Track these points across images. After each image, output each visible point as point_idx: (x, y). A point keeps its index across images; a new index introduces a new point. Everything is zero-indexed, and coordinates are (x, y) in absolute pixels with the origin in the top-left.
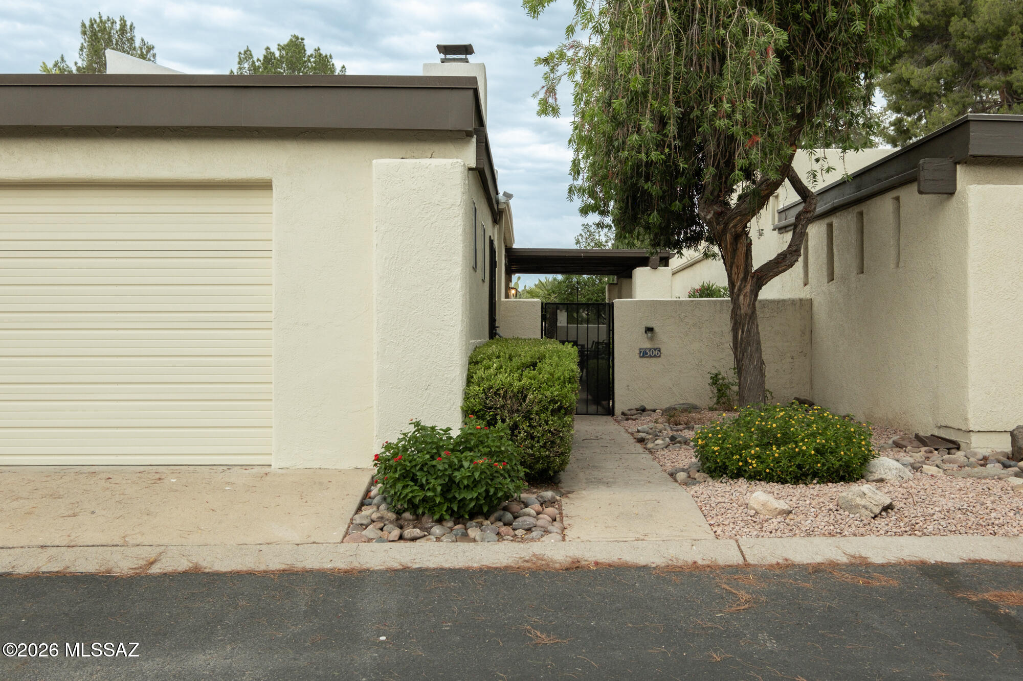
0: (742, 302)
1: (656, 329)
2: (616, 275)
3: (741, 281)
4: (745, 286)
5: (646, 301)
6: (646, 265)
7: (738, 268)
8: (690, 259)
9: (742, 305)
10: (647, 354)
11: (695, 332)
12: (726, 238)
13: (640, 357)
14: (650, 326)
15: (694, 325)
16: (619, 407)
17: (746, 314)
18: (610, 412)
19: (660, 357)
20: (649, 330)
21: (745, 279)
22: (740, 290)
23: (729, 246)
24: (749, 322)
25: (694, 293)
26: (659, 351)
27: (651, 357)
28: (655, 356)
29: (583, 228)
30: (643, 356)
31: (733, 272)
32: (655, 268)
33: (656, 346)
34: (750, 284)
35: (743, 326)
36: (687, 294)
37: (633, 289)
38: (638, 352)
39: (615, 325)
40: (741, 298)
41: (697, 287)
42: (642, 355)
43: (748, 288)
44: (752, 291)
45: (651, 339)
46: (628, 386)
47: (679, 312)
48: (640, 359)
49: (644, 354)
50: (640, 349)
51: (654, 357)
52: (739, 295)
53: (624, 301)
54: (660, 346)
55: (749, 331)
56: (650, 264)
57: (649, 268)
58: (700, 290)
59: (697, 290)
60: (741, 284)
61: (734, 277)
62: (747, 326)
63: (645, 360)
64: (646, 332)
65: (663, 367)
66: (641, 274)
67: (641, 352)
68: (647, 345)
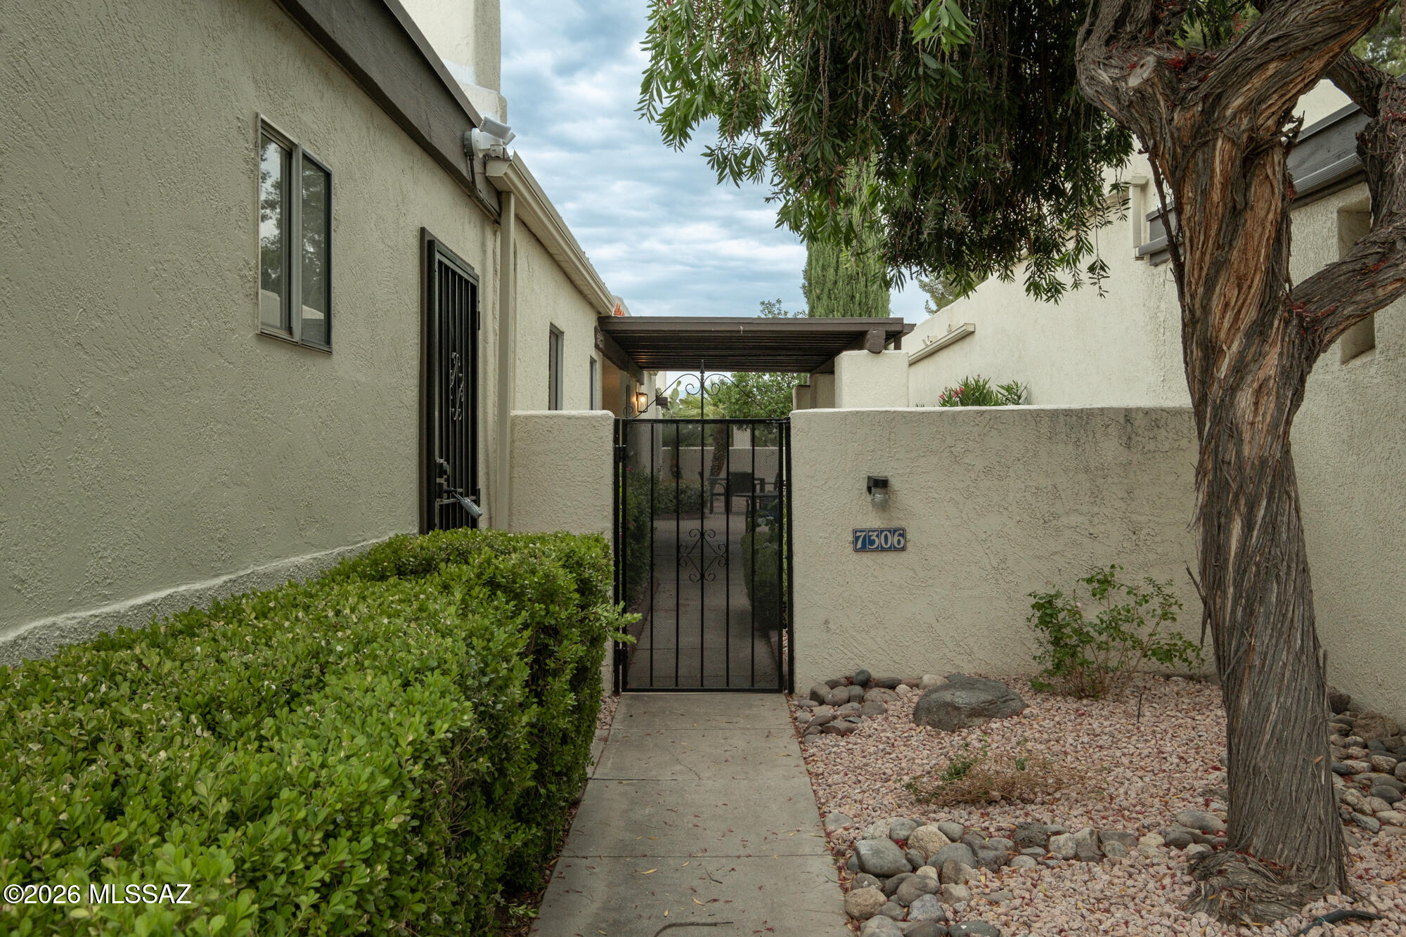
0: (1249, 416)
1: (895, 483)
2: (809, 371)
3: (1248, 335)
4: (1261, 355)
5: (869, 414)
6: (861, 347)
7: (1240, 287)
8: (929, 343)
9: (1245, 428)
10: (872, 542)
11: (989, 489)
12: (1209, 163)
13: (856, 550)
14: (878, 473)
15: (988, 471)
16: (807, 675)
17: (1263, 462)
18: (784, 683)
19: (903, 549)
20: (878, 484)
21: (1259, 331)
22: (1239, 369)
23: (1216, 196)
24: (1272, 487)
25: (950, 397)
26: (902, 535)
27: (883, 550)
28: (892, 549)
29: (761, 308)
30: (863, 549)
31: (1216, 304)
32: (876, 352)
33: (894, 524)
34: (1278, 349)
35: (1252, 507)
36: (937, 399)
37: (837, 391)
38: (851, 538)
39: (793, 473)
40: (1244, 400)
41: (956, 386)
42: (859, 545)
43: (1271, 363)
44: (1285, 373)
45: (883, 507)
46: (827, 622)
47: (950, 441)
48: (855, 557)
49: (864, 542)
50: (855, 531)
51: (890, 549)
52: (1233, 390)
53: (816, 414)
54: (903, 524)
55: (1272, 526)
56: (868, 345)
57: (865, 352)
58: (962, 392)
59: (956, 393)
60: (1247, 346)
61: (1220, 321)
62: (1264, 503)
63: (867, 558)
64: (869, 490)
65: (911, 573)
66: (850, 363)
67: (857, 538)
68: (872, 521)
